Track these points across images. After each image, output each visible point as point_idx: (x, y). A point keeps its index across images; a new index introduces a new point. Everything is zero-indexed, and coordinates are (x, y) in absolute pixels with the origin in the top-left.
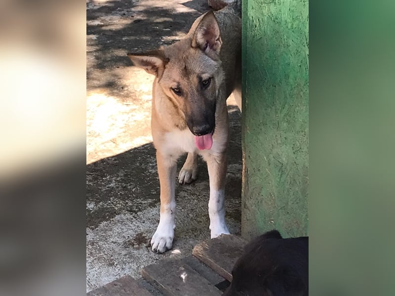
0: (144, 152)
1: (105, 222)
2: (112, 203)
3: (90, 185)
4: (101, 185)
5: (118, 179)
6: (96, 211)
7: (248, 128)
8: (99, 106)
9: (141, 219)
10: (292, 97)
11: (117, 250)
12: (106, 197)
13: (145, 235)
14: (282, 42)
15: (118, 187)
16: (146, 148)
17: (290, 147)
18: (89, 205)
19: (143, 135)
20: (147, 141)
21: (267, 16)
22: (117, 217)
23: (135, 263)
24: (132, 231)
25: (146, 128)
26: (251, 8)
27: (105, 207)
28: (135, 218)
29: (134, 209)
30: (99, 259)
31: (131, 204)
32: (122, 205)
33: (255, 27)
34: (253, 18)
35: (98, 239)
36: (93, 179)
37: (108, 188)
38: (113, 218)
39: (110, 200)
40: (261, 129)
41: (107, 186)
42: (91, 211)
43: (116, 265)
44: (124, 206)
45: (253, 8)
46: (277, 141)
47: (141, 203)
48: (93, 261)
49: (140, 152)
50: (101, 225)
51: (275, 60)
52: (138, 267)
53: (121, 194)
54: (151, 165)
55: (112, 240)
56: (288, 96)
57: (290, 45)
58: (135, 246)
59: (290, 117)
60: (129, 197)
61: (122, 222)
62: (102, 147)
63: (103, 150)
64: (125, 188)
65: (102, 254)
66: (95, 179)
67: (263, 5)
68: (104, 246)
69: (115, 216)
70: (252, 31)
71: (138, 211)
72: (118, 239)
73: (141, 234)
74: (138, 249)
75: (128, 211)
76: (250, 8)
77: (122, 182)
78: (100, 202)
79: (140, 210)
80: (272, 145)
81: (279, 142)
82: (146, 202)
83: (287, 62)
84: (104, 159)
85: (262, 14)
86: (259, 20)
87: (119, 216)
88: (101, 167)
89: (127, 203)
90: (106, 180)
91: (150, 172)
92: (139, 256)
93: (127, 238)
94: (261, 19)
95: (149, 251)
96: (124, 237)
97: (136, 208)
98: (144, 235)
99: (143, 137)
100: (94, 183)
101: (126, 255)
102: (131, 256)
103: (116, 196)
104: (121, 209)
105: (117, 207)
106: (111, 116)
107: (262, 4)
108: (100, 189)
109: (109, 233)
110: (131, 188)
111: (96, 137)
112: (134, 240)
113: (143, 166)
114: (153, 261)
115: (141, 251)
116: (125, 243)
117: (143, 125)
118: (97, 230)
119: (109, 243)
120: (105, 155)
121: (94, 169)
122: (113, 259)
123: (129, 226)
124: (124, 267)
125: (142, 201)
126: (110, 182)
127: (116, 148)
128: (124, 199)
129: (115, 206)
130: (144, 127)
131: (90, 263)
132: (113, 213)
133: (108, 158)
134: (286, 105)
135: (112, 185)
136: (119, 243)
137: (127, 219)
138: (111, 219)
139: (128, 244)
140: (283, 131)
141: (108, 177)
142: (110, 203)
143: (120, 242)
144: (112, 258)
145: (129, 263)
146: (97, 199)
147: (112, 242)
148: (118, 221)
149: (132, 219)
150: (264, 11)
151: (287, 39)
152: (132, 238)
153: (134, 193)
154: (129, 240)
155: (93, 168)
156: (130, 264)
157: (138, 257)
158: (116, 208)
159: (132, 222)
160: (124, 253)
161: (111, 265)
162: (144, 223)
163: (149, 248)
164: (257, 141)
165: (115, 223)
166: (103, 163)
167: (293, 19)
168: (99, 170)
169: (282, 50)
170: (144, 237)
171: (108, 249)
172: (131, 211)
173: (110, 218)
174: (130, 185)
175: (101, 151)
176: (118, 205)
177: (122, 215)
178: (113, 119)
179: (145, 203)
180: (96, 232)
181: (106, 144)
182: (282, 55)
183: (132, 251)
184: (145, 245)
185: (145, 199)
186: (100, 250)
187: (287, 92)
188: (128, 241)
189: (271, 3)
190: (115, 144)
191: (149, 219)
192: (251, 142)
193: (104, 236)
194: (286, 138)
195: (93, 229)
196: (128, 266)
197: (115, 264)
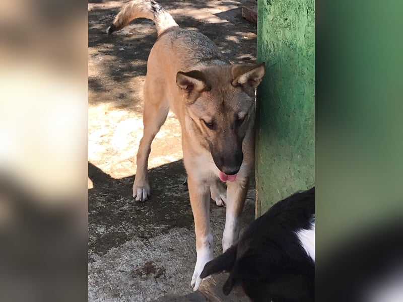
0: (161, 173)
1: (115, 249)
2: (124, 228)
3: (103, 207)
4: (114, 208)
5: (132, 202)
6: (106, 236)
7: (261, 158)
8: (119, 121)
9: (152, 246)
10: (306, 128)
11: (124, 279)
12: (117, 221)
13: (155, 264)
14: (297, 70)
15: (131, 211)
16: (164, 169)
17: (304, 181)
18: (100, 229)
19: (162, 155)
20: (165, 161)
21: (282, 41)
22: (127, 243)
23: (141, 295)
24: (141, 259)
25: (167, 147)
26: (266, 32)
27: (116, 231)
28: (146, 245)
29: (146, 235)
30: (104, 288)
31: (143, 230)
32: (133, 230)
33: (270, 52)
34: (267, 42)
35: (105, 267)
36: (106, 201)
37: (121, 210)
38: (122, 244)
39: (121, 224)
40: (274, 160)
41: (120, 209)
42: (101, 235)
43: (122, 296)
44: (135, 231)
45: (268, 32)
46: (290, 174)
47: (154, 229)
48: (98, 291)
49: (157, 173)
50: (110, 251)
51: (290, 88)
52: (144, 299)
53: (133, 217)
54: (167, 187)
55: (119, 268)
56: (302, 127)
57: (305, 74)
58: (143, 276)
59: (304, 149)
60: (141, 222)
61: (132, 249)
62: (119, 166)
63: (120, 169)
64: (138, 212)
65: (108, 283)
66: (109, 200)
67: (278, 29)
68: (111, 274)
69: (125, 242)
70: (266, 57)
71: (150, 237)
72: (126, 267)
73: (150, 263)
74: (146, 279)
75: (139, 236)
76: (264, 32)
77: (136, 206)
78: (111, 226)
79: (152, 237)
80: (286, 178)
81: (293, 174)
82: (159, 228)
83: (301, 91)
84: (120, 179)
85: (277, 39)
86: (273, 44)
87: (130, 242)
88: (115, 188)
89: (139, 228)
90: (120, 202)
91: (166, 195)
92: (146, 287)
93: (135, 266)
94: (275, 44)
95: (157, 282)
96: (133, 266)
97: (148, 234)
98: (153, 264)
99: (162, 157)
100: (107, 206)
101: (132, 286)
102: (138, 286)
103: (128, 220)
104: (132, 235)
105: (129, 232)
106: (131, 133)
107: (277, 27)
108: (113, 212)
109: (117, 260)
110: (144, 212)
111: (113, 155)
112: (143, 269)
113: (159, 188)
114: (160, 293)
115: (149, 282)
116: (133, 272)
117: (163, 143)
118: (105, 257)
119: (116, 271)
120: (121, 175)
121: (108, 190)
122: (118, 290)
123: (139, 254)
124: (130, 298)
125: (155, 226)
126: (123, 204)
127: (133, 168)
128: (136, 224)
129: (126, 230)
130: (164, 146)
131: (95, 292)
132: (124, 239)
133: (124, 179)
134: (300, 137)
135: (125, 208)
136: (126, 272)
137: (138, 246)
138: (121, 246)
139: (136, 274)
140: (297, 163)
141: (122, 199)
142: (121, 228)
143: (128, 271)
144: (118, 288)
145: (135, 294)
146: (109, 223)
147: (120, 271)
148: (128, 248)
149: (143, 246)
150: (279, 36)
151: (301, 67)
152: (140, 267)
153: (148, 217)
154: (137, 268)
155: (108, 188)
156: (137, 296)
157: (144, 287)
158: (127, 234)
159: (143, 249)
160: (130, 283)
161: (116, 296)
162: (154, 250)
163: (157, 279)
164: (270, 173)
165: (125, 250)
166: (118, 184)
167: (308, 46)
168: (113, 191)
169: (296, 77)
170: (153, 267)
171: (115, 278)
172: (143, 237)
173: (119, 243)
174: (144, 209)
175: (117, 170)
176: (129, 230)
177: (133, 242)
178: (133, 136)
179: (157, 229)
180: (104, 259)
181: (123, 163)
182: (297, 83)
183: (139, 281)
184: (153, 275)
185: (158, 225)
186: (106, 279)
187: (301, 123)
188: (136, 270)
189: (286, 28)
190: (132, 163)
191: (161, 247)
192: (264, 173)
193: (111, 264)
194: (299, 172)
195: (101, 255)
196: (133, 297)
197: (121, 294)
